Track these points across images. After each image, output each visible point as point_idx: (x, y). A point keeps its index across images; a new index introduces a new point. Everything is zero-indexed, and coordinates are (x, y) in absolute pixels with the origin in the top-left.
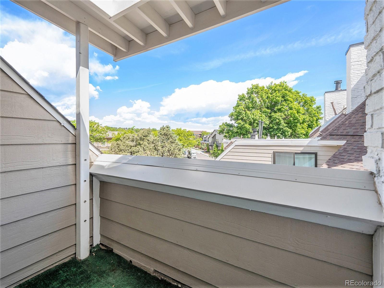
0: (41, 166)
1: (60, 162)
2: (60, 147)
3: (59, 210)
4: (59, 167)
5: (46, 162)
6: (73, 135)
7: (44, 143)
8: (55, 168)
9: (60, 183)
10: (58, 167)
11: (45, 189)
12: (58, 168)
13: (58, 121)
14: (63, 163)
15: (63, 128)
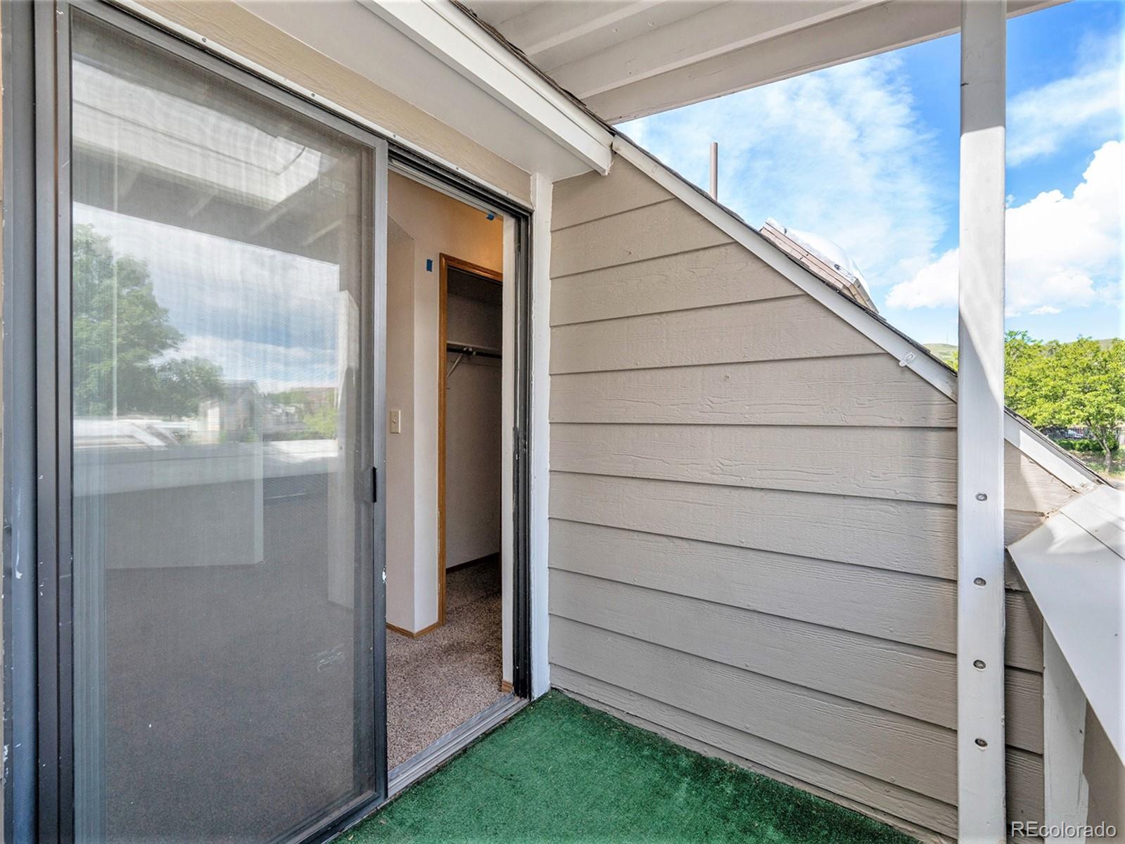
0: (839, 490)
1: (896, 489)
2: (898, 440)
3: (895, 647)
4: (894, 504)
5: (853, 481)
6: (946, 399)
7: (846, 424)
8: (884, 506)
9: (897, 560)
10: (890, 503)
11: (850, 562)
12: (891, 508)
13: (889, 354)
14: (906, 493)
15: (908, 375)
